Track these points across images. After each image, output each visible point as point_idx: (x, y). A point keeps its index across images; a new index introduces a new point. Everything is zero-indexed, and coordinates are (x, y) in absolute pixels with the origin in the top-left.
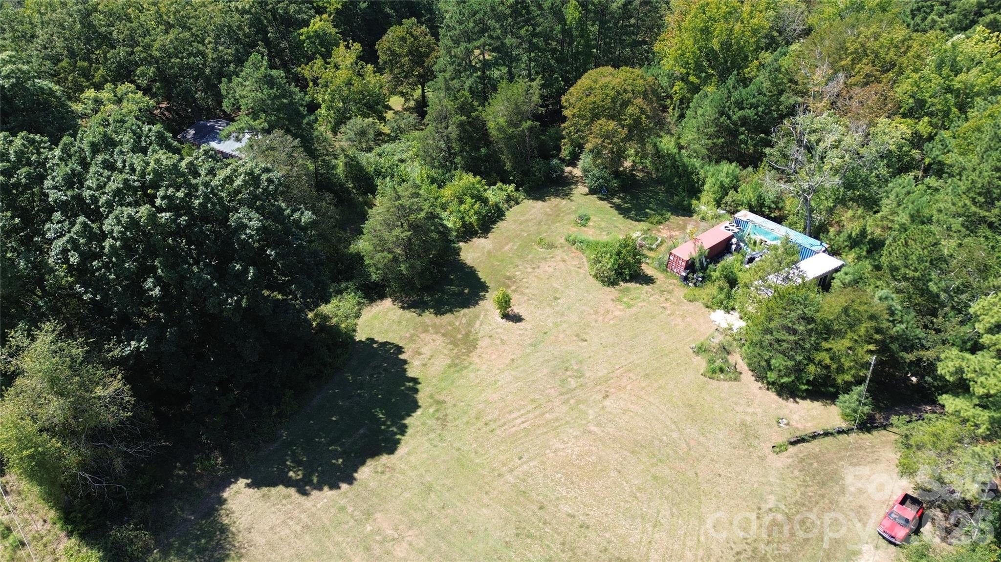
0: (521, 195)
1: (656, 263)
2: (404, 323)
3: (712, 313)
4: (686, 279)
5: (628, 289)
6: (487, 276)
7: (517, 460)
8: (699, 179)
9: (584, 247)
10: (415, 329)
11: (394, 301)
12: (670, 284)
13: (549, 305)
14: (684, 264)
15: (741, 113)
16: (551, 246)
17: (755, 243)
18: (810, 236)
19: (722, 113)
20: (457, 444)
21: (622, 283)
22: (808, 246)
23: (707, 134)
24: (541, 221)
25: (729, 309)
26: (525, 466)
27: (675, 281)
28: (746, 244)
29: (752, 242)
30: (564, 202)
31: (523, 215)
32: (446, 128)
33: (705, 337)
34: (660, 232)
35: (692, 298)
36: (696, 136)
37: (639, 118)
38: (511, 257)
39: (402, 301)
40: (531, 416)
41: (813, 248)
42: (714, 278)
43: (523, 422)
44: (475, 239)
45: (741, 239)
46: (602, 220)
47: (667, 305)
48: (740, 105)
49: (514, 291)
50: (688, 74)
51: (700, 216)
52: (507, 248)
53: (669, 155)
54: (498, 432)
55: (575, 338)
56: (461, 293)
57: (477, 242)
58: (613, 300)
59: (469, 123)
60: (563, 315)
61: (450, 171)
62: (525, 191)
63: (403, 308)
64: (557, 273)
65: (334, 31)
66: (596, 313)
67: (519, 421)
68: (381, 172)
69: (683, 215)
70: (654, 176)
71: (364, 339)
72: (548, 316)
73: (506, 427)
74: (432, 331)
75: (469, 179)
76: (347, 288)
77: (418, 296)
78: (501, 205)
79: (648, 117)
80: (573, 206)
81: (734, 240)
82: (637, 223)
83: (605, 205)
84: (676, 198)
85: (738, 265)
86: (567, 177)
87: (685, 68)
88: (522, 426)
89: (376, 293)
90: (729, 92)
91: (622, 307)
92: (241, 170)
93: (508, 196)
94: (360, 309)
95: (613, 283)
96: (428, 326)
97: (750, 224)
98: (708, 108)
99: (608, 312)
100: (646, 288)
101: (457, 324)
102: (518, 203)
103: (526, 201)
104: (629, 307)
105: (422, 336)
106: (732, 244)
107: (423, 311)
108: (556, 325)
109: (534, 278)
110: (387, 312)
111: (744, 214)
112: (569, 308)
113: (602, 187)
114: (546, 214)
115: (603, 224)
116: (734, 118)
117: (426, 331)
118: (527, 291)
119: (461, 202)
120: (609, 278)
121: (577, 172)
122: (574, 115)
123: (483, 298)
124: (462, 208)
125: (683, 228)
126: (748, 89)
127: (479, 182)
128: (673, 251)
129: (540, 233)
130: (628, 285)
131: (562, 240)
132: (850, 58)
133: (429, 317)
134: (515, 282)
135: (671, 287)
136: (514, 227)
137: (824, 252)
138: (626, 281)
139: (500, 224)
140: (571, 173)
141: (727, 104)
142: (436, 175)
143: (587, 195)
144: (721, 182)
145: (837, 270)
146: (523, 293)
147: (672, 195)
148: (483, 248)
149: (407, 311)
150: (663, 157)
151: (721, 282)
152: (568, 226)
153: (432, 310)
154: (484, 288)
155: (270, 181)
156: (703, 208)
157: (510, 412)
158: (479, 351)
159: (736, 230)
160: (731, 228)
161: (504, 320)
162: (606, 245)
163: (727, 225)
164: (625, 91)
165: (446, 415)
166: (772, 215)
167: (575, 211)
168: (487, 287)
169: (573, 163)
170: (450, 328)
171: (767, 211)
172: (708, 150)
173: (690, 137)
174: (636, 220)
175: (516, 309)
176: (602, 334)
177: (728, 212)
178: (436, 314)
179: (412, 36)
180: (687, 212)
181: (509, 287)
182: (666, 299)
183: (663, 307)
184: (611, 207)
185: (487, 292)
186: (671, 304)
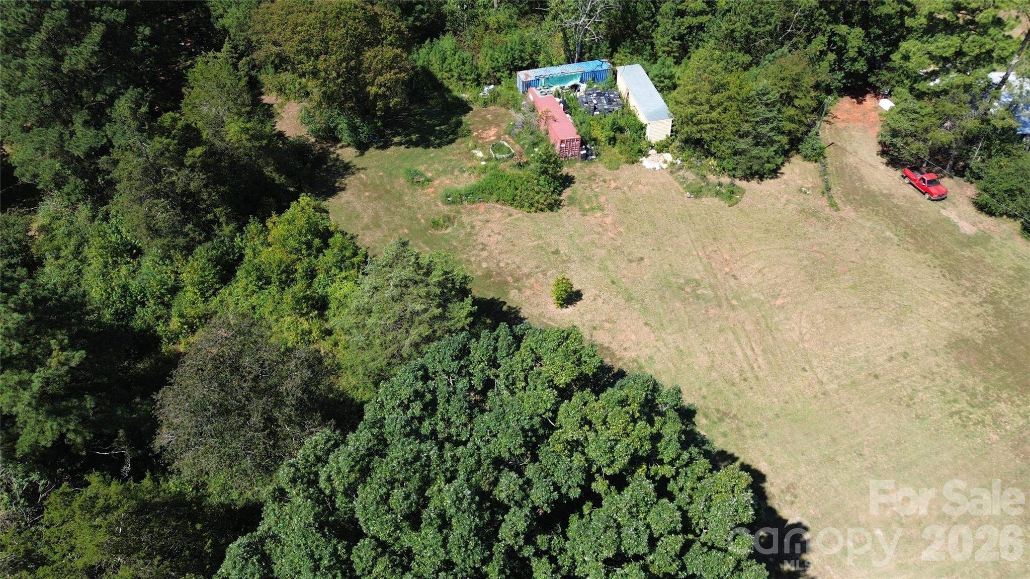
3: (643, 164)
5: (572, 198)
7: (807, 374)
13: (563, 262)
14: (577, 143)
16: (449, 220)
20: (770, 415)
21: (562, 197)
22: (599, 69)
24: (386, 208)
25: (645, 153)
26: (818, 370)
27: (578, 164)
30: (360, 175)
31: (357, 217)
33: (676, 183)
34: (483, 138)
35: (616, 165)
40: (744, 340)
41: (604, 67)
43: (753, 350)
46: (426, 163)
47: (613, 185)
49: (517, 280)
51: (477, 104)
54: (761, 374)
55: (634, 264)
58: (583, 215)
60: (588, 258)
64: (508, 235)
66: (599, 234)
67: (749, 353)
72: (585, 270)
73: (755, 366)
80: (376, 172)
82: (454, 145)
83: (397, 149)
88: (758, 351)
91: (598, 214)
95: (558, 204)
99: (601, 226)
100: (577, 186)
104: (602, 209)
108: (603, 268)
109: (504, 256)
111: (523, 75)
112: (579, 250)
114: (374, 199)
115: (438, 167)
118: (525, 270)
123: (514, 310)
129: (413, 219)
131: (444, 207)
134: (498, 274)
135: (587, 171)
136: (378, 234)
137: (613, 65)
138: (562, 193)
143: (362, 153)
152: (419, 192)
157: (733, 353)
158: (614, 346)
161: (572, 306)
163: (537, 91)
165: (718, 410)
167: (391, 175)
174: (449, 143)
176: (637, 243)
181: (506, 283)
182: (604, 181)
183: (615, 189)
184: (408, 148)
185: (505, 303)
186: (615, 182)
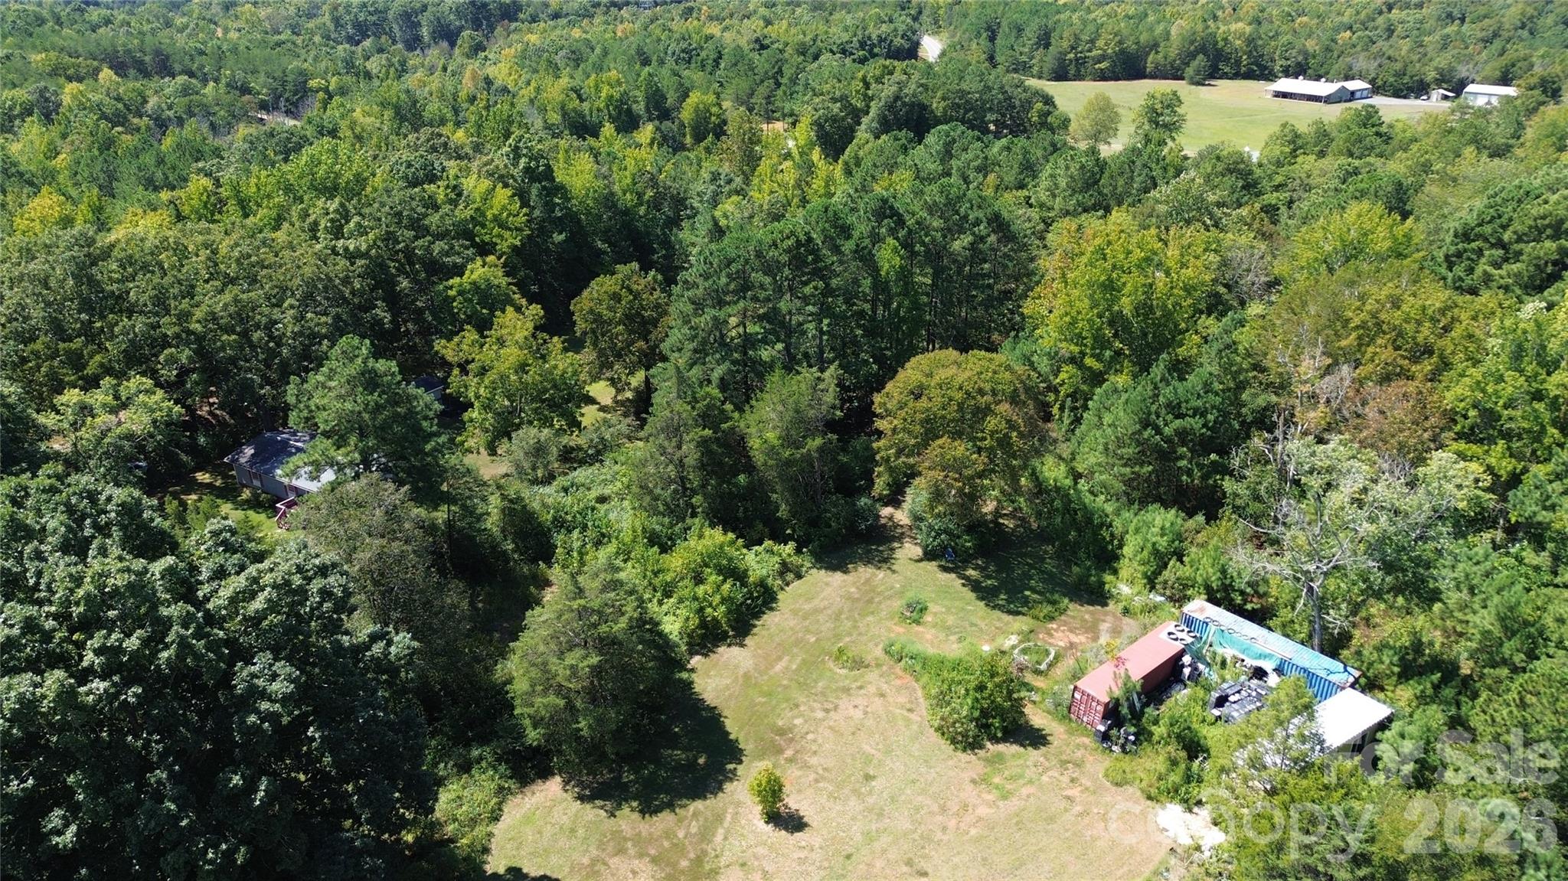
0: (805, 561)
1: (1049, 703)
2: (581, 832)
3: (1161, 812)
4: (1105, 737)
5: (1000, 758)
6: (741, 728)
8: (1112, 535)
9: (918, 668)
10: (601, 846)
11: (566, 783)
12: (1078, 746)
13: (855, 791)
14: (1100, 708)
15: (1178, 423)
16: (858, 664)
17: (1224, 664)
18: (1322, 652)
19: (1146, 424)
21: (988, 745)
22: (1323, 674)
23: (1122, 458)
24: (841, 612)
25: (1191, 804)
27: (1086, 740)
28: (1208, 665)
29: (1218, 659)
30: (881, 574)
31: (809, 600)
32: (679, 447)
33: (1151, 867)
34: (1051, 635)
35: (1119, 778)
36: (1102, 459)
37: (1007, 436)
38: (786, 687)
39: (580, 784)
41: (1332, 678)
42: (1156, 738)
44: (722, 649)
45: (1198, 657)
46: (948, 609)
47: (1074, 792)
48: (1175, 410)
49: (790, 760)
50: (1083, 354)
51: (1121, 606)
52: (778, 667)
53: (1058, 489)
56: (692, 765)
57: (727, 654)
58: (973, 781)
59: (718, 439)
60: (880, 815)
61: (683, 520)
62: (812, 553)
63: (581, 798)
64: (870, 722)
65: (504, 281)
66: (943, 810)
68: (565, 521)
69: (1091, 603)
70: (1034, 526)
71: (501, 871)
72: (854, 819)
74: (632, 852)
75: (716, 537)
76: (480, 759)
77: (611, 771)
78: (770, 581)
79: (1021, 435)
80: (896, 582)
81: (1187, 659)
82: (1010, 618)
83: (952, 580)
84: (1076, 569)
85: (1198, 709)
86: (884, 526)
87: (1077, 344)
89: (532, 768)
90: (1156, 388)
91: (990, 797)
92: (268, 579)
93: (784, 564)
94: (500, 803)
95: (972, 745)
96: (625, 839)
97: (1212, 628)
98: (1122, 414)
99: (965, 807)
100: (1033, 755)
101: (681, 834)
102: (799, 576)
103: (814, 571)
104: (1004, 798)
105: (614, 862)
106: (1183, 666)
107: (619, 807)
108: (869, 838)
109: (827, 733)
110: (551, 808)
111: (1199, 607)
112: (893, 799)
113: (946, 548)
114: (849, 598)
115: (951, 620)
116: (1167, 431)
117: (621, 851)
118: (813, 761)
119: (699, 580)
120: (965, 735)
121: (902, 517)
122: (894, 430)
123: (732, 776)
124: (701, 590)
125: (1093, 631)
126: (1188, 384)
127: (732, 543)
128: (1079, 684)
129: (838, 637)
130: (1001, 747)
131: (878, 652)
132: (1354, 335)
133: (628, 819)
134: (792, 740)
135: (1079, 754)
136: (792, 623)
137: (1352, 686)
138: (995, 740)
139: (769, 619)
140: (891, 518)
141: (1154, 408)
142: (658, 528)
143: (920, 560)
144: (1154, 544)
145: (1383, 725)
146: (806, 766)
147: (1068, 564)
148: (736, 667)
149: (588, 806)
150: (1048, 492)
151: (1169, 748)
152: (889, 624)
153: (635, 804)
154: (734, 753)
155: (326, 594)
156: (1125, 589)
159: (1189, 640)
160: (1180, 635)
161: (770, 827)
162: (956, 666)
163: (1172, 629)
164: (981, 392)
166: (1249, 607)
167: (901, 593)
168: (741, 751)
169: (894, 499)
170: (666, 844)
171: (1239, 600)
172: (1125, 483)
173: (1093, 460)
174: (1010, 612)
175: (794, 801)
176: (956, 860)
177: (1171, 599)
178: (643, 812)
179: (630, 291)
180: (1098, 596)
181: (780, 751)
182: (1073, 780)
183: (1068, 798)
184: (964, 585)
185: (741, 762)
186: (1082, 792)
